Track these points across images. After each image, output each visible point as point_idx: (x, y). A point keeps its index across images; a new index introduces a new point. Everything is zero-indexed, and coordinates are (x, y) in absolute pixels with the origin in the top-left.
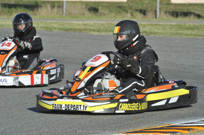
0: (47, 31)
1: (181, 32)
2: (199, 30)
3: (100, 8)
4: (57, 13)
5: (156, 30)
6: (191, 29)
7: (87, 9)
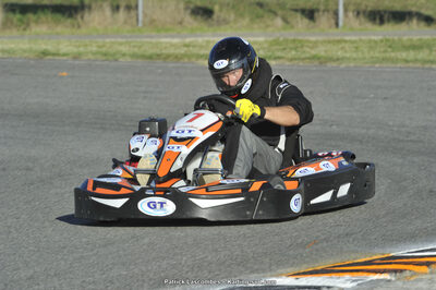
1: (393, 55)
3: (216, 8)
4: (125, 22)
5: (340, 54)
7: (189, 11)
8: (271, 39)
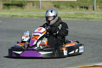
0: (30, 18)
4: (36, 8)
5: (93, 17)
8: (75, 13)
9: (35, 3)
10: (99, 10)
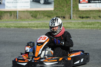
0: (8, 28)
2: (94, 25)
6: (90, 24)
9: (13, 13)
10: (76, 19)
